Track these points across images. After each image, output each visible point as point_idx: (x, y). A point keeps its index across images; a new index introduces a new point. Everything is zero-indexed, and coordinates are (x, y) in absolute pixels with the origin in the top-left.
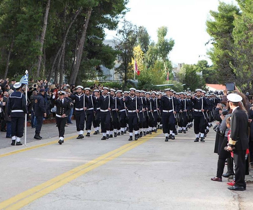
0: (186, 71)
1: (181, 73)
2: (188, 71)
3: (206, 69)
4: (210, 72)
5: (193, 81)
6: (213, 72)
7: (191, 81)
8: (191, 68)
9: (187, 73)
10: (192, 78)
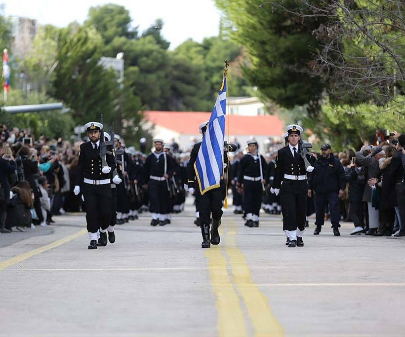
0: (55, 54)
1: (34, 61)
2: (64, 50)
3: (124, 44)
4: (144, 59)
5: (87, 96)
6: (156, 59)
7: (82, 95)
8: (79, 40)
9: (61, 59)
10: (84, 80)
